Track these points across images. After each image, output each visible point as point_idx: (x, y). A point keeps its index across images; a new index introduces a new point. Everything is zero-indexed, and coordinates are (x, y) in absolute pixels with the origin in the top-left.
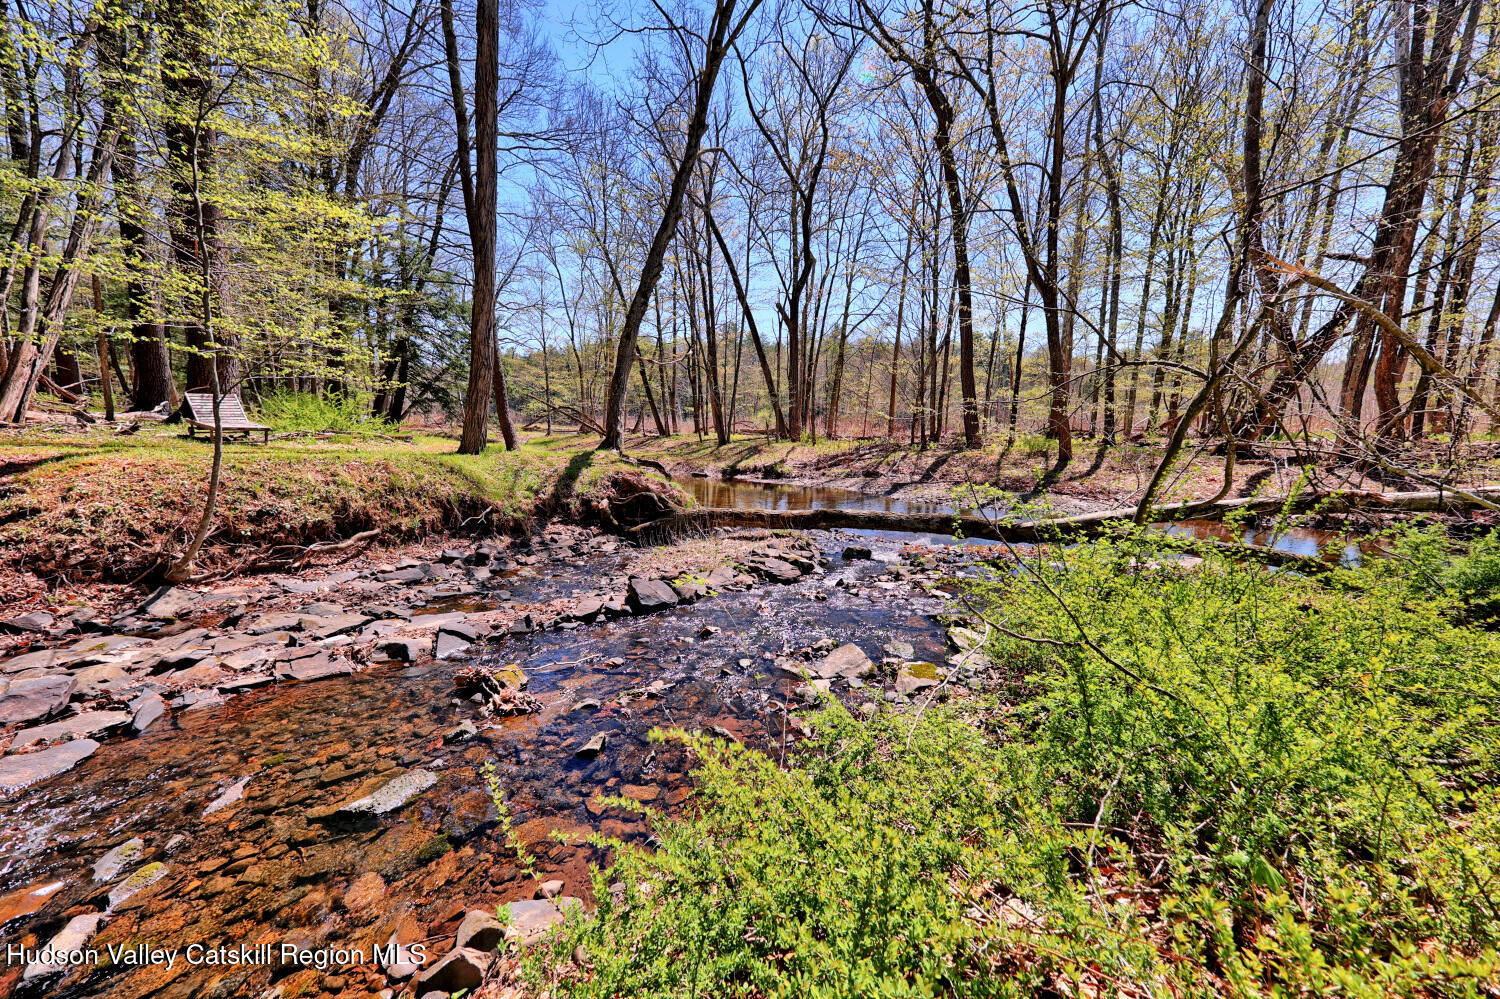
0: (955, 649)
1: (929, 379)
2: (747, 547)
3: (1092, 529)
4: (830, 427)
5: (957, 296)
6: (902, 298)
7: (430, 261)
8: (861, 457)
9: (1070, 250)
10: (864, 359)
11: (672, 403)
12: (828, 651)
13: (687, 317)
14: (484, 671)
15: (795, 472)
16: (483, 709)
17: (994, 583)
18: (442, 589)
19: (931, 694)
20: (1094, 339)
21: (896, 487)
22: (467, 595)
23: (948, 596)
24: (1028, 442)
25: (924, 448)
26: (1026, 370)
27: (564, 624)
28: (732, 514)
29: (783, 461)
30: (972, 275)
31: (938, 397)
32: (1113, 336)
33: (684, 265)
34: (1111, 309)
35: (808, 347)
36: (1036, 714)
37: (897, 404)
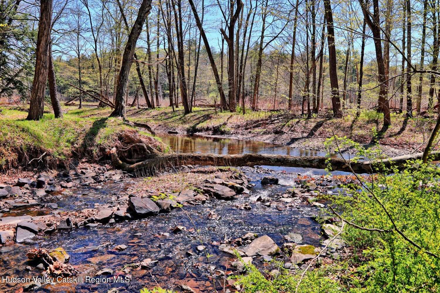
0: (326, 237)
1: (311, 76)
2: (202, 177)
3: (400, 164)
4: (254, 103)
5: (326, 29)
6: (295, 28)
7: (16, 8)
8: (272, 122)
9: (386, 7)
10: (273, 63)
11: (156, 88)
12: (252, 240)
13: (166, 36)
14: (44, 251)
15: (233, 131)
16: (44, 273)
17: (349, 197)
18: (18, 202)
19: (311, 263)
20: (400, 57)
21: (293, 140)
22: (33, 206)
23: (322, 205)
24: (367, 115)
25: (309, 117)
26: (365, 73)
27: (90, 224)
28: (193, 157)
29: (225, 124)
30: (334, 17)
31: (317, 86)
32: (409, 56)
33: (164, 6)
34: (408, 41)
35: (240, 55)
36: (368, 271)
37: (293, 90)
